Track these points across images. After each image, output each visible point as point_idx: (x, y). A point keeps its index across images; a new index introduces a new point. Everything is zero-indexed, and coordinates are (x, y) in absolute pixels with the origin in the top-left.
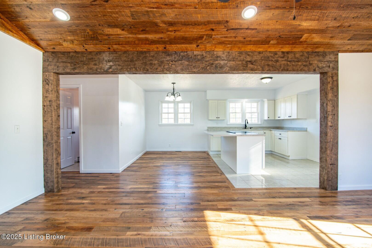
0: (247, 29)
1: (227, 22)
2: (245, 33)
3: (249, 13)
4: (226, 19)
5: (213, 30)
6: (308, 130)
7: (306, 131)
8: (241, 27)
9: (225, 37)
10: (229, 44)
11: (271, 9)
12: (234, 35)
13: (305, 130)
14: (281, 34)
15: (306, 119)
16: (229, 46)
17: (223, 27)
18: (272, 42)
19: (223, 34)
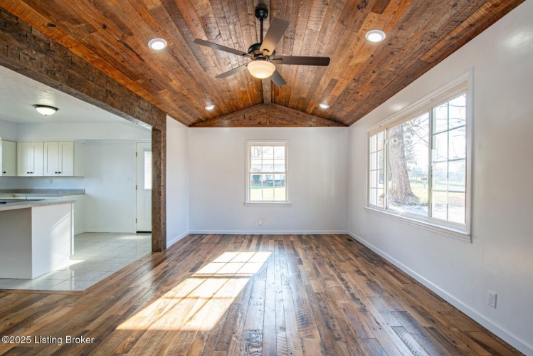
0: (137, 55)
1: (131, 34)
2: (131, 57)
3: (158, 45)
4: (133, 31)
5: (105, 27)
6: (86, 192)
7: (84, 194)
8: (134, 50)
9: (106, 45)
10: (99, 55)
11: (172, 55)
12: (118, 51)
13: (82, 192)
14: (155, 79)
15: (83, 177)
16: (96, 56)
17: (120, 35)
18: (139, 81)
19: (108, 41)
